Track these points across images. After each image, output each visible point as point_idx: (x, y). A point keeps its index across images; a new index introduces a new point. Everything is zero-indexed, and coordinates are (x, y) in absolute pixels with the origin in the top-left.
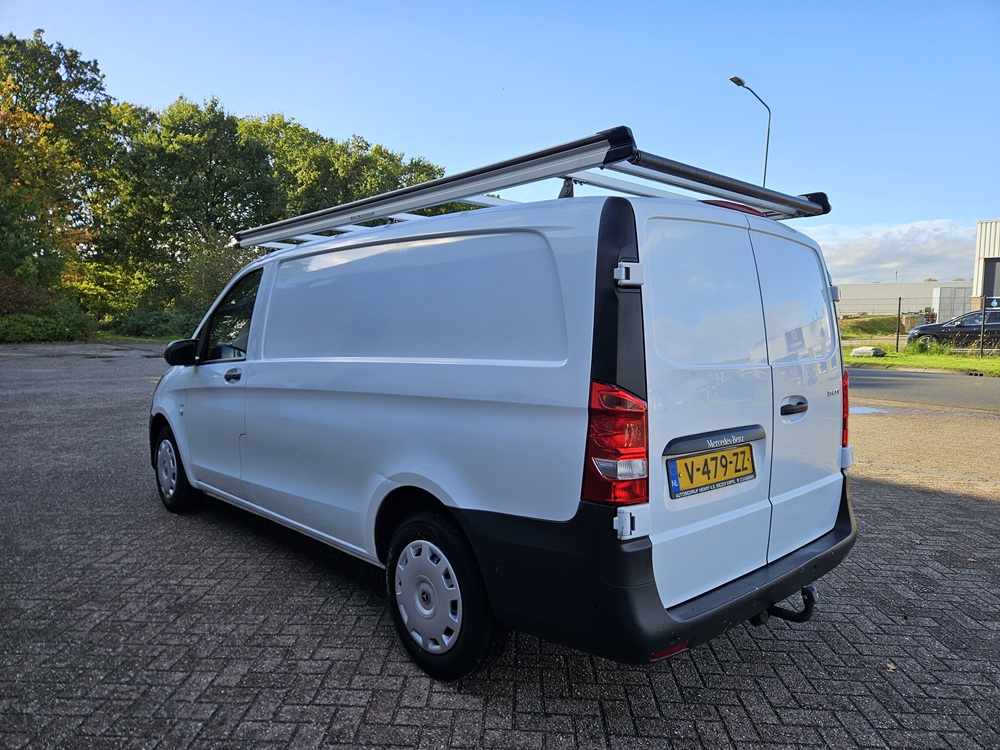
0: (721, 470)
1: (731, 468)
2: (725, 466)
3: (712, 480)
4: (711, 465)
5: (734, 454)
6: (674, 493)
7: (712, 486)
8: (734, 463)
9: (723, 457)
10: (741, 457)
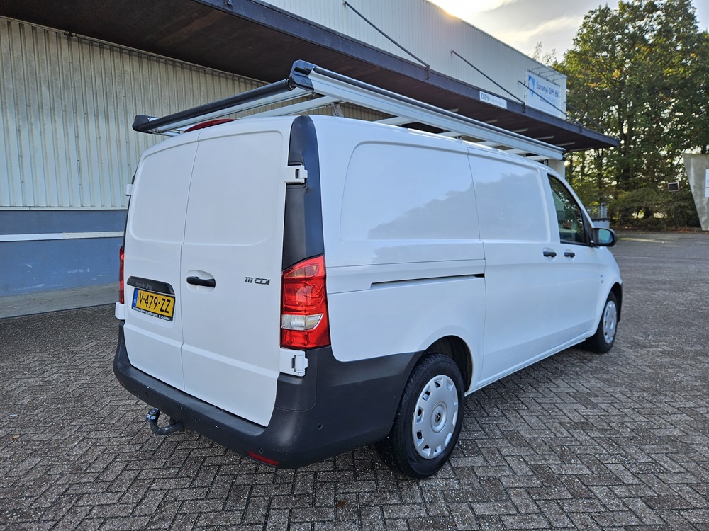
0: (153, 305)
1: (159, 307)
2: (156, 304)
3: (147, 309)
4: (150, 299)
5: (163, 299)
6: (134, 305)
7: (146, 312)
8: (161, 304)
9: (156, 298)
10: (167, 303)
